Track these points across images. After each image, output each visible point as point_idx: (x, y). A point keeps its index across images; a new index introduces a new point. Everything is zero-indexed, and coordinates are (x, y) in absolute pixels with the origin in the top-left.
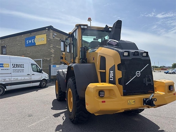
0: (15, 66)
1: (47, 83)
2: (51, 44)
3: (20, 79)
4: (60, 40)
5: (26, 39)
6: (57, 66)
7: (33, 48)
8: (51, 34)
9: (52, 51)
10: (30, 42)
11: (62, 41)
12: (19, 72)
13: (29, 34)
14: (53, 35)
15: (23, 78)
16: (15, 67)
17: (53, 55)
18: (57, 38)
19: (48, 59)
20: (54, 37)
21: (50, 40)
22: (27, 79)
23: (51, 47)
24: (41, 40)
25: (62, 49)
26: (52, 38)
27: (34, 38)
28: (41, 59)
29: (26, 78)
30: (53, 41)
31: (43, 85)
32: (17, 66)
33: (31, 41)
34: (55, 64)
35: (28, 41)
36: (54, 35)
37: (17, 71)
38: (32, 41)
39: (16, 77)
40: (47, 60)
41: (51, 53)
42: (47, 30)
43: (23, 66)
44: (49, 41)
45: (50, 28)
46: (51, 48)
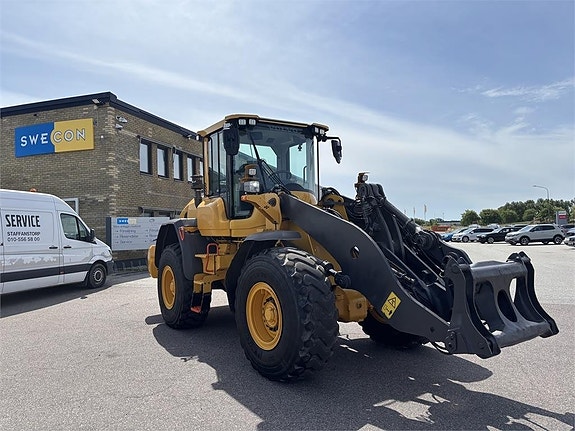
0: (13, 220)
1: (106, 273)
2: (110, 150)
3: (30, 261)
4: (139, 137)
5: (19, 133)
6: (132, 221)
7: (44, 162)
8: (110, 118)
9: (114, 172)
10: (34, 140)
11: (144, 142)
12: (25, 239)
13: (31, 115)
14: (117, 122)
15: (37, 258)
16: (15, 223)
17: (116, 187)
18: (127, 133)
19: (101, 199)
20: (120, 129)
21: (108, 137)
22: (50, 260)
23: (111, 159)
24: (72, 135)
25: (144, 168)
26: (112, 132)
27: (49, 128)
28: (76, 200)
29: (48, 258)
30: (117, 140)
31: (95, 279)
32: (21, 220)
33: (39, 140)
34: (124, 214)
35: (28, 140)
36: (120, 123)
37: (20, 236)
38: (42, 139)
39: (19, 257)
40: (94, 201)
41: (110, 181)
42: (95, 107)
43: (37, 221)
44: (102, 141)
45: (106, 99)
46: (110, 163)
